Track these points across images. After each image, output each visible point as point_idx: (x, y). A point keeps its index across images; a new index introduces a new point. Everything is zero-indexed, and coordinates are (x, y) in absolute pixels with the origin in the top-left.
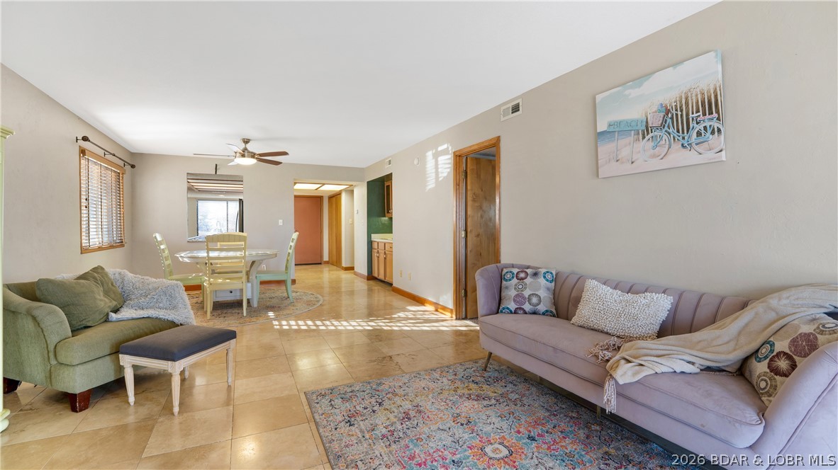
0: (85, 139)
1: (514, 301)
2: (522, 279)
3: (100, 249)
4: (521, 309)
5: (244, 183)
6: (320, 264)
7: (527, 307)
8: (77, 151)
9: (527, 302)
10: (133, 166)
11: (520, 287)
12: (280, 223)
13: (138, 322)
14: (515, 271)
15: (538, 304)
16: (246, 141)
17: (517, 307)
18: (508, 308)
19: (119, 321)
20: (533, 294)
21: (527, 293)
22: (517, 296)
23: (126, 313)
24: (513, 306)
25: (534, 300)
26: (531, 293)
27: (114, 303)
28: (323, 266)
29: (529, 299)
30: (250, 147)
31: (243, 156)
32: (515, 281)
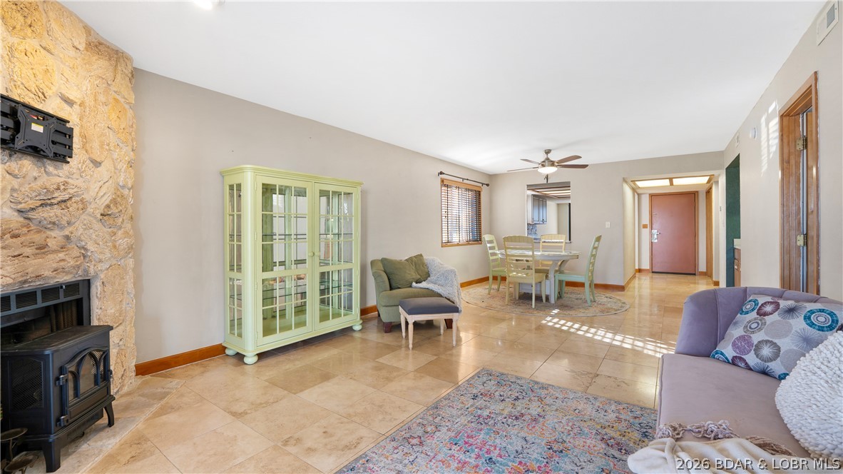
0: (441, 173)
1: (734, 345)
2: (765, 314)
3: (458, 245)
4: (741, 359)
5: (571, 188)
6: (695, 274)
7: (751, 359)
8: (439, 181)
9: (753, 352)
10: (488, 185)
11: (754, 326)
12: (608, 225)
13: (423, 290)
14: (761, 300)
15: (771, 360)
16: (548, 152)
17: (735, 355)
18: (722, 354)
19: (416, 288)
20: (767, 342)
21: (756, 338)
22: (742, 338)
23: (424, 285)
24: (729, 352)
25: (766, 351)
26: (767, 338)
27: (419, 277)
28: (697, 277)
29: (758, 348)
30: (553, 157)
31: (543, 166)
32: (754, 315)
